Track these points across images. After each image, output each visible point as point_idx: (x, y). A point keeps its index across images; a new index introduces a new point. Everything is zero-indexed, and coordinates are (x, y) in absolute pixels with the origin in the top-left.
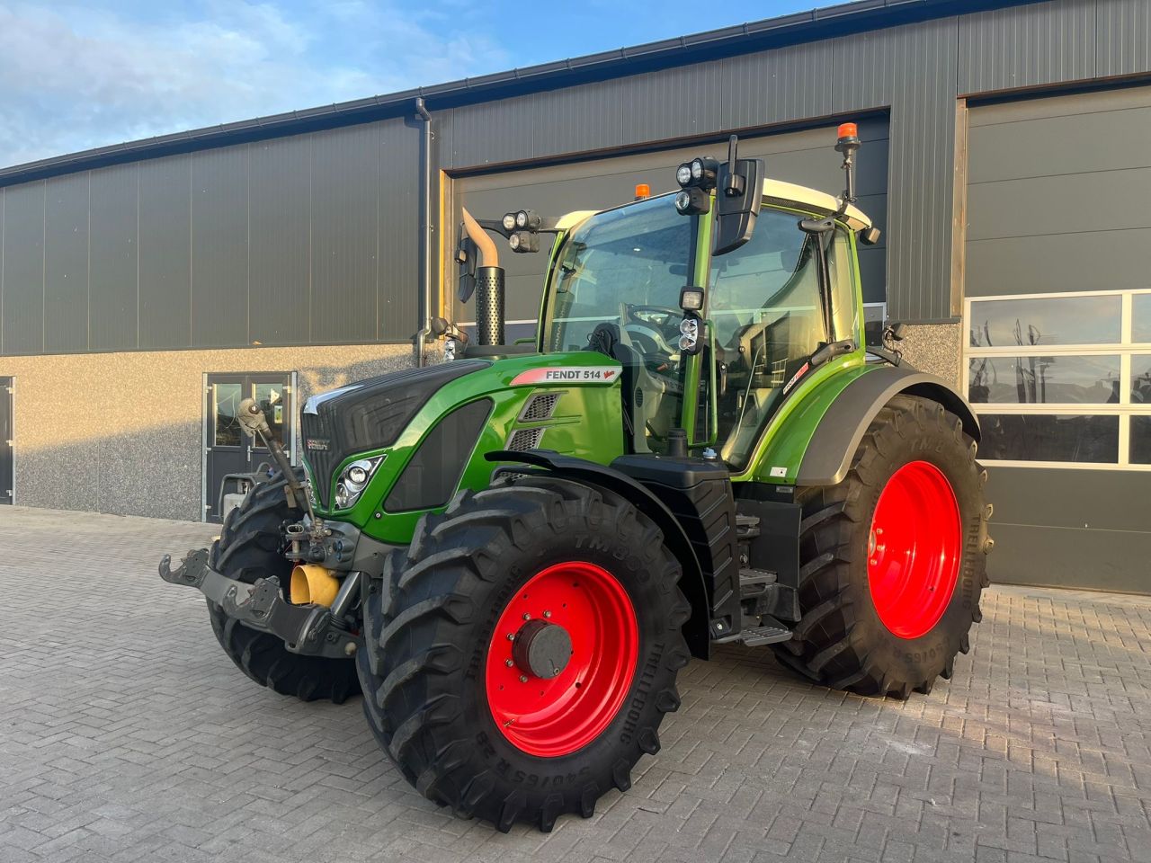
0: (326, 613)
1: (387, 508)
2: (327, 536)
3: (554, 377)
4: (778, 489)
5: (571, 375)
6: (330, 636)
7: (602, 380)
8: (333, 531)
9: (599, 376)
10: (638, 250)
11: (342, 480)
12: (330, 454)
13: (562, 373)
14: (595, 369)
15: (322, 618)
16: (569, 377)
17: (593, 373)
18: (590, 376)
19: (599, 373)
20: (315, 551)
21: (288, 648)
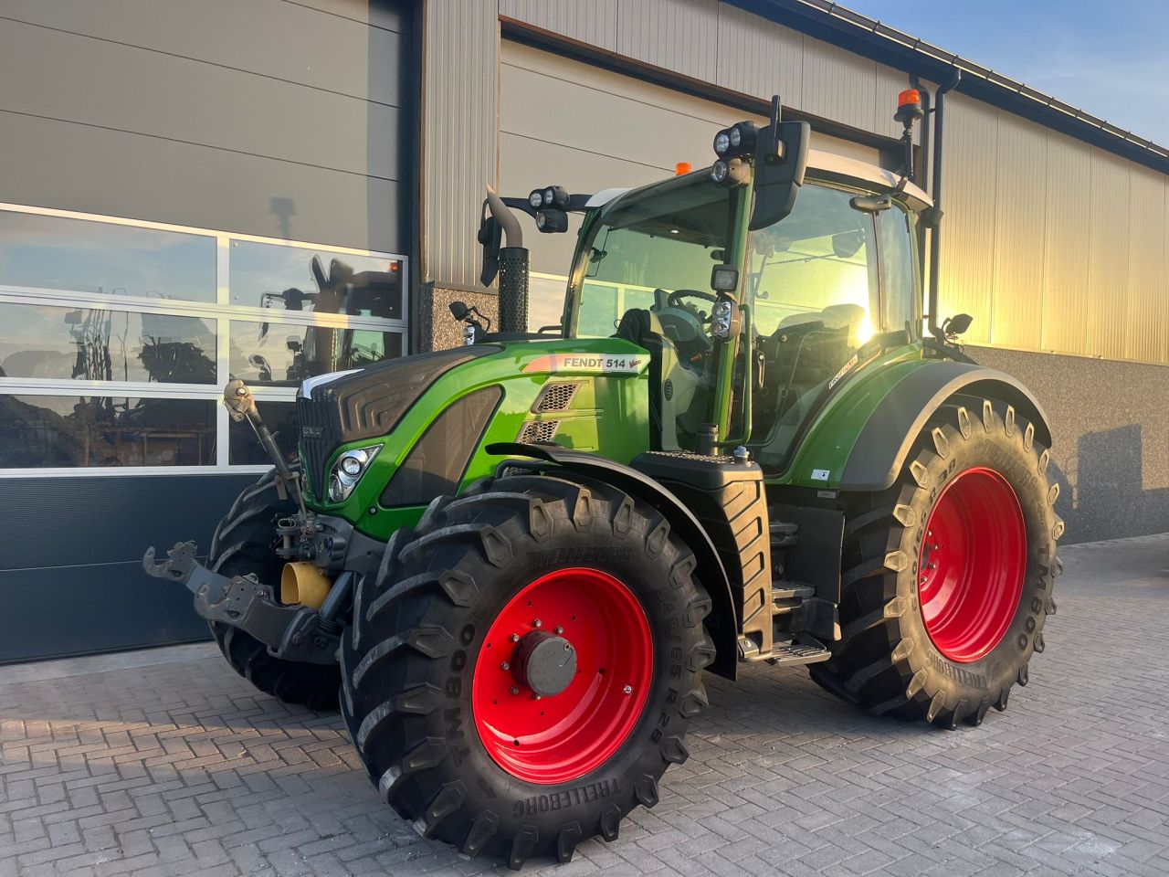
0: (314, 616)
1: (383, 502)
2: (319, 531)
3: (573, 365)
4: (820, 494)
5: (592, 363)
6: (318, 641)
7: (627, 369)
8: (325, 526)
9: (623, 366)
10: (676, 232)
11: (335, 472)
12: (324, 442)
13: (582, 360)
14: (620, 358)
15: (308, 621)
16: (590, 365)
17: (616, 361)
18: (614, 365)
19: (623, 361)
20: (305, 547)
21: (270, 652)
